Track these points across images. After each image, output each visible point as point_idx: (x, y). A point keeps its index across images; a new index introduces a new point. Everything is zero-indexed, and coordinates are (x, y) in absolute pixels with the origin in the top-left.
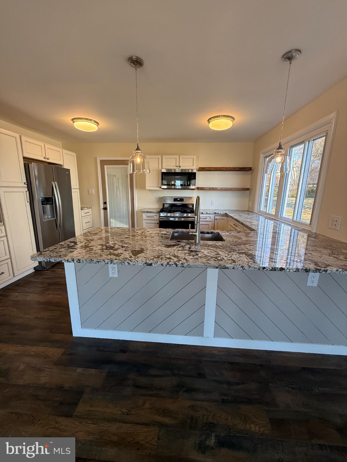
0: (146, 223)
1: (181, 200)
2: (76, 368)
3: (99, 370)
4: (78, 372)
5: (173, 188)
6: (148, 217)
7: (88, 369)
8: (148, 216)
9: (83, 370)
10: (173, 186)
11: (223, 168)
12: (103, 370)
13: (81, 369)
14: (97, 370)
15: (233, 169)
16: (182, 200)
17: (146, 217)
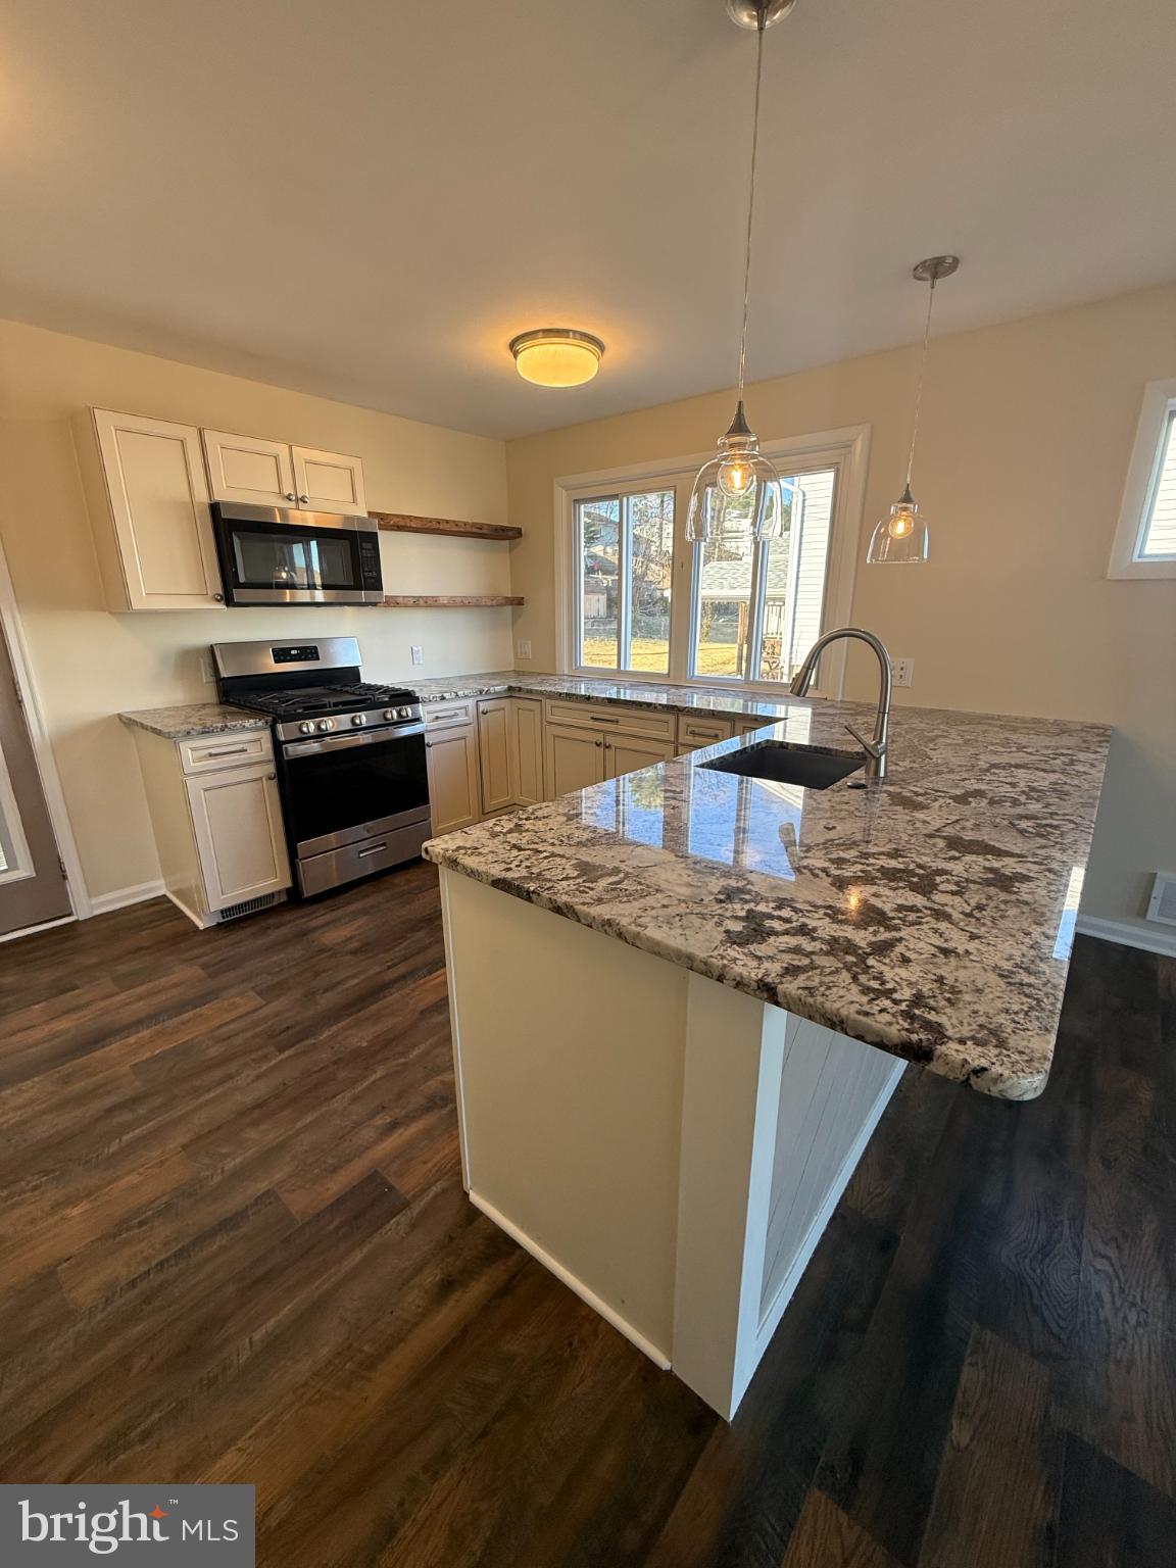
0: (206, 790)
1: (309, 652)
2: (947, 1446)
3: (969, 1351)
4: (972, 1439)
5: (288, 600)
6: (211, 755)
7: (959, 1394)
8: (213, 751)
9: (962, 1415)
10: (288, 591)
11: (447, 522)
12: (969, 1335)
13: (955, 1422)
14: (968, 1360)
15: (475, 530)
16: (311, 653)
17: (200, 759)
